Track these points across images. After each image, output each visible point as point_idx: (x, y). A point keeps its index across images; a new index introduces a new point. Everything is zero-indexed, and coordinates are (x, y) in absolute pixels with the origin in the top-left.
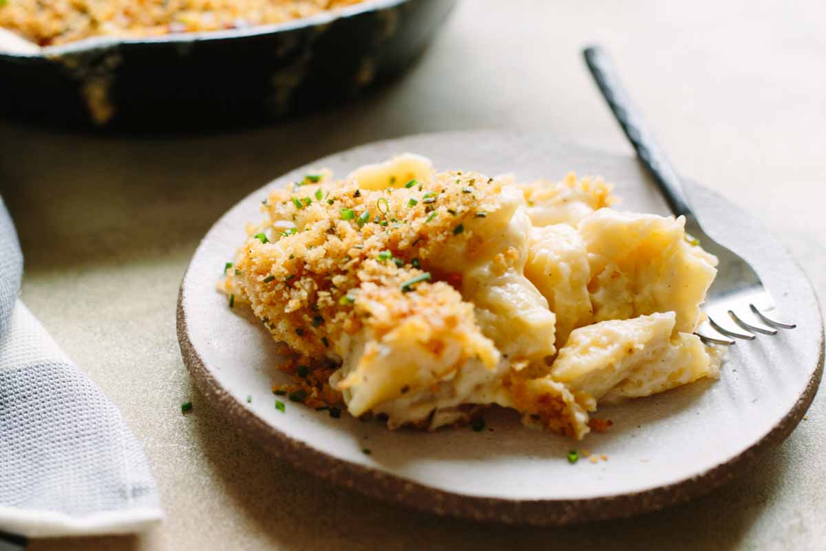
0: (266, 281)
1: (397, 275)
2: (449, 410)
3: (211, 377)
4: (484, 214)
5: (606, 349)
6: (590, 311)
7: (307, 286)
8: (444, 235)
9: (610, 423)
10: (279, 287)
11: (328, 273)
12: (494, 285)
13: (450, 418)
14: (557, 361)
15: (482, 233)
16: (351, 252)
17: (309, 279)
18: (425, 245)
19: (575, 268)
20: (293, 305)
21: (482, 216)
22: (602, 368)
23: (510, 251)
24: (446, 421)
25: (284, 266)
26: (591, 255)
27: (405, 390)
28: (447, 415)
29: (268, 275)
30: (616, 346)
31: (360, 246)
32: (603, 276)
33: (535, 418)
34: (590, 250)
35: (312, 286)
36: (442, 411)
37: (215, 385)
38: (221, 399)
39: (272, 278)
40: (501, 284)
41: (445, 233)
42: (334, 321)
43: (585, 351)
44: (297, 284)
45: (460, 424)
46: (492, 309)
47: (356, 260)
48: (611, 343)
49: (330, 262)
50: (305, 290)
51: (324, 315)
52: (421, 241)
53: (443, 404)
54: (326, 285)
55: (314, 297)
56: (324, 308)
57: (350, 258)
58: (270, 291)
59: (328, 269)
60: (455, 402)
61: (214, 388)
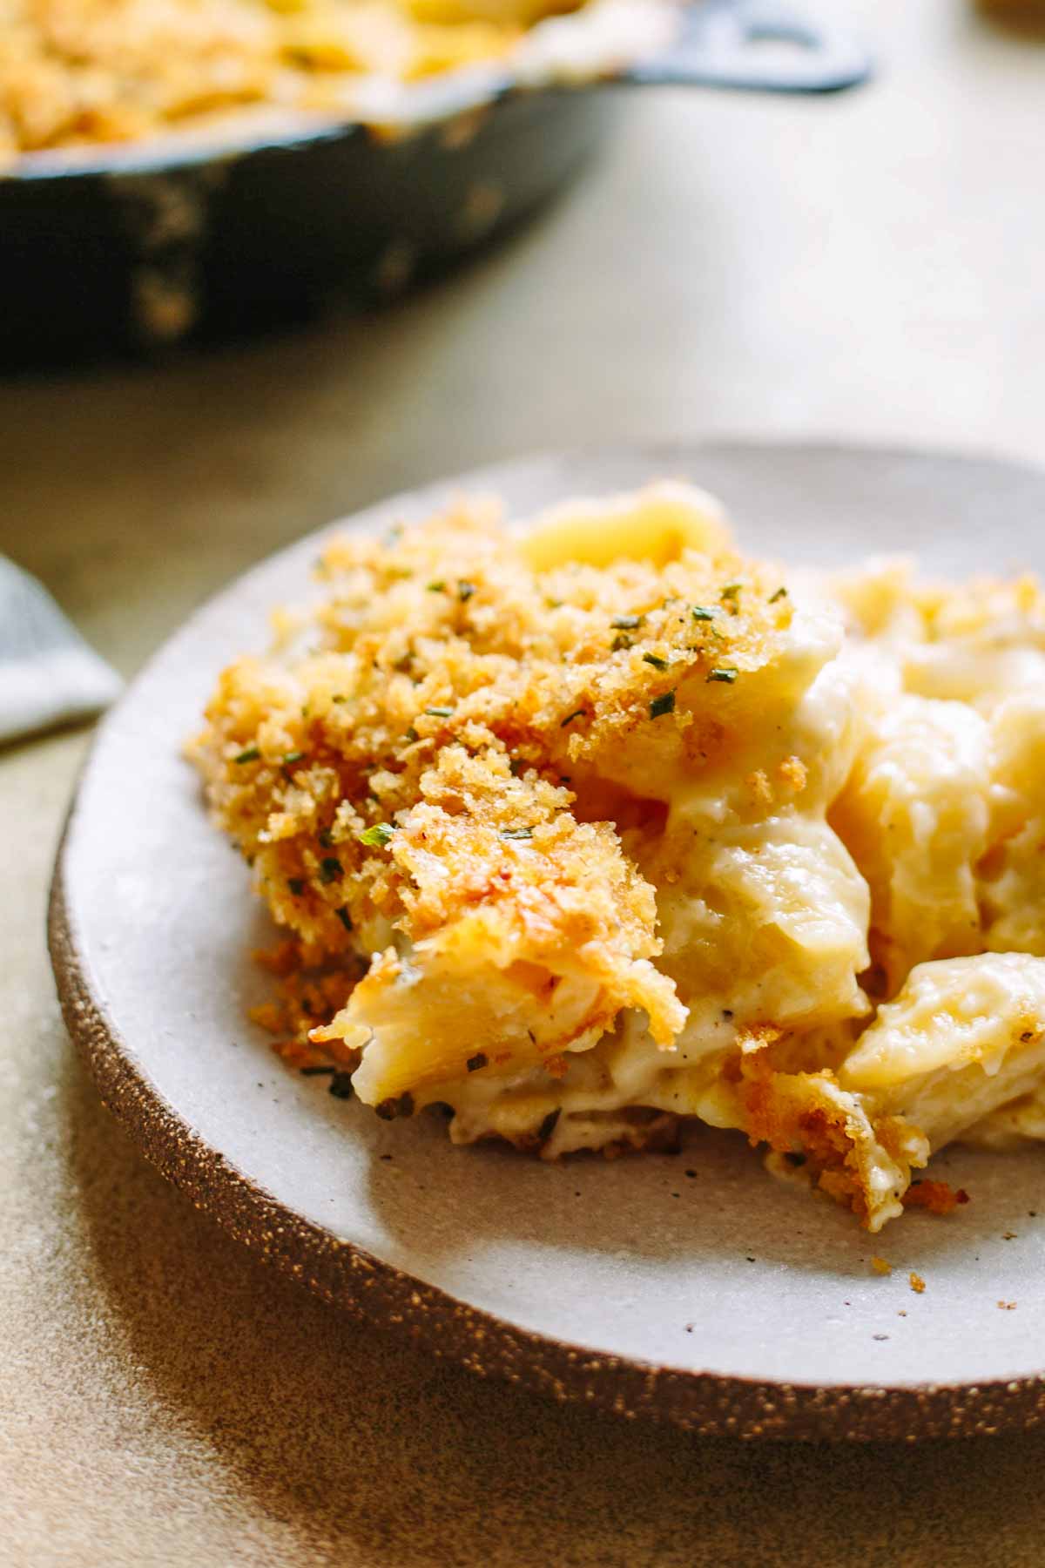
0: (241, 760)
1: (502, 795)
2: (594, 1116)
3: (77, 967)
4: (731, 675)
5: (970, 1024)
6: (973, 924)
7: (319, 788)
8: (628, 713)
9: (963, 1197)
10: (265, 777)
11: (371, 762)
12: (732, 843)
13: (594, 1135)
14: (867, 1034)
15: (724, 717)
16: (422, 724)
17: (329, 771)
18: (585, 731)
19: (950, 822)
20: (279, 826)
21: (724, 678)
22: (957, 1067)
23: (786, 767)
24: (584, 1142)
25: (289, 729)
26: (999, 790)
27: (477, 1062)
28: (588, 1127)
29: (250, 746)
30: (993, 1022)
31: (443, 710)
32: (1021, 843)
33: (795, 1160)
34: (997, 777)
35: (328, 790)
36: (574, 1117)
37: (79, 988)
38: (80, 1024)
39: (254, 756)
40: (752, 844)
41: (633, 709)
42: (357, 877)
43: (923, 1023)
44: (300, 777)
45: (621, 1149)
46: (715, 897)
47: (427, 743)
48: (984, 1013)
49: (379, 736)
50: (313, 796)
51: (344, 858)
52: (579, 718)
53: (581, 1102)
54: (357, 791)
55: (327, 812)
56: (344, 844)
57: (415, 737)
58: (246, 782)
59: (370, 751)
60: (609, 1102)
61: (75, 994)
